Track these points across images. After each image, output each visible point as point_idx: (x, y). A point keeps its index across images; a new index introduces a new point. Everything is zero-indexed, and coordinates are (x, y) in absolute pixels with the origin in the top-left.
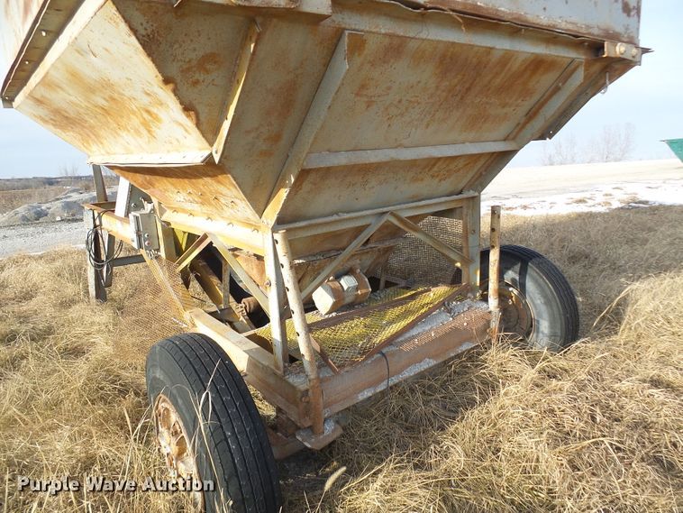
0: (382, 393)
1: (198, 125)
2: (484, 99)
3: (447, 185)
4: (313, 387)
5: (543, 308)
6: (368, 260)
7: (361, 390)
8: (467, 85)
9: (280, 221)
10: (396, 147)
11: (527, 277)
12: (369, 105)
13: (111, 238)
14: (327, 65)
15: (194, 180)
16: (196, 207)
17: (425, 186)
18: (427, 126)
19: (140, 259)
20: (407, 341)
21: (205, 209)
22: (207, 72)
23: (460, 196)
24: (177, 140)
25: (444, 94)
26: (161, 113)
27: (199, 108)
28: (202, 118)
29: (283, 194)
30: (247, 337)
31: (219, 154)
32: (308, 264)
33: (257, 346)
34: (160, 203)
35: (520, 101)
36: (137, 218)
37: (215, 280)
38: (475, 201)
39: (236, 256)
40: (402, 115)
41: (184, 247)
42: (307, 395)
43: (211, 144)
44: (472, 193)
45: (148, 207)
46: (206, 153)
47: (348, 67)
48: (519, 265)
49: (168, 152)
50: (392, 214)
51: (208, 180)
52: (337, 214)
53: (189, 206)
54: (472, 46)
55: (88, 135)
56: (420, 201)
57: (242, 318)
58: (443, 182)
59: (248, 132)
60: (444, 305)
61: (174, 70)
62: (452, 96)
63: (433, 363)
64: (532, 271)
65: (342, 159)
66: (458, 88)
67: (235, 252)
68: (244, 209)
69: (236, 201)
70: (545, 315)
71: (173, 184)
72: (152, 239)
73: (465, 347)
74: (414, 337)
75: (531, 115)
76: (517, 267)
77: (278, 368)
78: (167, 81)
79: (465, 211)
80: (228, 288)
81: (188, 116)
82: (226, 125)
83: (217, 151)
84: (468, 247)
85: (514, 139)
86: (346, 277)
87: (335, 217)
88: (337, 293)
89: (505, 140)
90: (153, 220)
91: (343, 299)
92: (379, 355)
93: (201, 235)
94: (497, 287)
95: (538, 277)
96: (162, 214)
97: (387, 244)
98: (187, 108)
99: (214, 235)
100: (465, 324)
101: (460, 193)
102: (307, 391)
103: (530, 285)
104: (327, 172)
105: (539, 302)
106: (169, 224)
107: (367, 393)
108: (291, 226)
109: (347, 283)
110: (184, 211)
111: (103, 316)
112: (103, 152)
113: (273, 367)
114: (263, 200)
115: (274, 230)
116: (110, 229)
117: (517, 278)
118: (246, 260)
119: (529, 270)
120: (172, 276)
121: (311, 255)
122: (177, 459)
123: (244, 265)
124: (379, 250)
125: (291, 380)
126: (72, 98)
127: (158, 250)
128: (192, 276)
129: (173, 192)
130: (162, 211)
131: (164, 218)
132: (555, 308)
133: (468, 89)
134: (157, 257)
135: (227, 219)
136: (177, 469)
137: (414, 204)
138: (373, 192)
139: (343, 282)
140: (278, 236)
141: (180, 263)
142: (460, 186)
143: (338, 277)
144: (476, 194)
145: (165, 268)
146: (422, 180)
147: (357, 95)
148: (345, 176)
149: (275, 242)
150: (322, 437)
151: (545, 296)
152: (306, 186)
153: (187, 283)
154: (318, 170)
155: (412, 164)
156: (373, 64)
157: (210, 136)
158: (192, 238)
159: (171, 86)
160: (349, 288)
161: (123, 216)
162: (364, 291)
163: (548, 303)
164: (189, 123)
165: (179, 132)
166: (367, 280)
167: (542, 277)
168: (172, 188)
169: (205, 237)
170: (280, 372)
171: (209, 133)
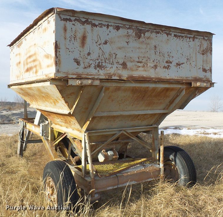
0: (116, 189)
1: (68, 106)
2: (151, 98)
3: (145, 122)
4: (92, 181)
5: (182, 170)
6: (119, 147)
7: (109, 187)
8: (143, 95)
9: (87, 130)
10: (123, 111)
11: (177, 158)
12: (112, 101)
13: (29, 132)
14: (100, 93)
15: (64, 116)
16: (63, 124)
17: (136, 122)
18: (132, 105)
19: (40, 141)
20: (126, 173)
21: (66, 125)
22: (71, 95)
23: (151, 126)
24: (62, 107)
25: (136, 98)
26: (59, 101)
27: (69, 102)
28: (69, 104)
29: (88, 123)
30: (75, 167)
31: (72, 112)
32: (96, 145)
33: (77, 170)
34: (51, 121)
35: (165, 99)
36: (43, 125)
37: (66, 150)
38: (157, 129)
39: (74, 141)
40: (123, 103)
41: (56, 137)
42: (90, 183)
43: (71, 110)
44: (155, 126)
45: (47, 122)
46: (69, 111)
47: (104, 94)
48: (174, 153)
49: (59, 109)
50: (124, 130)
51: (68, 117)
52: (105, 129)
53: (61, 123)
54: (141, 87)
55: (33, 99)
56: (135, 127)
57: (74, 163)
58: (143, 121)
59: (80, 107)
60: (142, 164)
61: (65, 95)
62: (139, 98)
63: (136, 183)
64: (178, 156)
65: (105, 114)
66: (140, 96)
67: (74, 140)
68: (78, 126)
69: (76, 123)
70: (182, 172)
71: (57, 116)
72: (47, 133)
73: (149, 180)
74: (128, 172)
75: (171, 102)
76: (174, 154)
77: (82, 175)
78: (63, 97)
79: (153, 132)
80: (70, 152)
81: (66, 104)
82: (74, 106)
83: (72, 111)
84: (154, 145)
85: (167, 109)
86: (110, 151)
87: (105, 130)
88: (106, 157)
89: (164, 109)
90: (48, 127)
91: (108, 158)
92: (115, 176)
93: (64, 133)
94: (163, 160)
95: (180, 158)
96: (51, 125)
97: (125, 141)
98: (66, 102)
99: (68, 133)
100: (148, 170)
101: (152, 125)
102: (90, 182)
103: (177, 161)
104: (101, 117)
105: (180, 167)
106: (53, 128)
107: (111, 188)
108: (90, 132)
109: (110, 153)
110: (59, 124)
111: (23, 161)
112: (37, 104)
113: (81, 175)
114: (83, 124)
115: (85, 132)
116: (29, 128)
117: (173, 158)
118: (77, 143)
119: (178, 155)
120: (52, 146)
121: (98, 142)
122: (51, 195)
123: (76, 144)
124: (123, 143)
125: (86, 179)
126: (35, 92)
127: (48, 137)
128: (58, 148)
129: (56, 118)
130: (51, 124)
131: (52, 126)
132: (186, 170)
133: (144, 96)
134: (47, 140)
135: (72, 128)
136: (51, 198)
137: (132, 128)
138: (117, 123)
139: (108, 152)
140: (86, 134)
141: (55, 142)
142: (151, 123)
143: (107, 151)
144: (157, 126)
145: (50, 144)
146: (135, 120)
147: (108, 99)
148: (107, 118)
149: (85, 136)
150: (94, 198)
151: (182, 165)
152: (95, 121)
153: (56, 150)
154: (98, 117)
155: (130, 116)
156: (112, 92)
157: (70, 108)
158: (60, 134)
159: (64, 98)
160: (110, 155)
161: (37, 124)
162: (116, 157)
163: (183, 168)
164: (66, 105)
165: (63, 106)
166: (117, 153)
167: (181, 158)
168: (56, 117)
169: (65, 133)
170: (83, 177)
171: (70, 107)
